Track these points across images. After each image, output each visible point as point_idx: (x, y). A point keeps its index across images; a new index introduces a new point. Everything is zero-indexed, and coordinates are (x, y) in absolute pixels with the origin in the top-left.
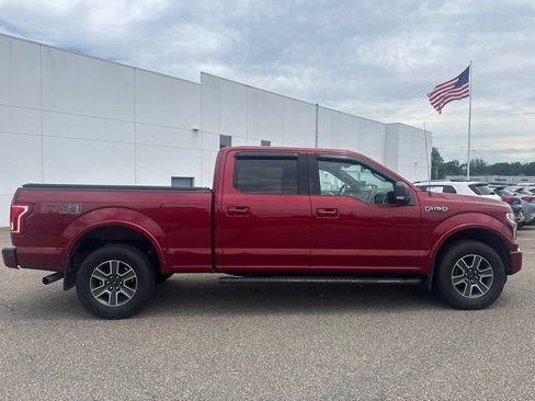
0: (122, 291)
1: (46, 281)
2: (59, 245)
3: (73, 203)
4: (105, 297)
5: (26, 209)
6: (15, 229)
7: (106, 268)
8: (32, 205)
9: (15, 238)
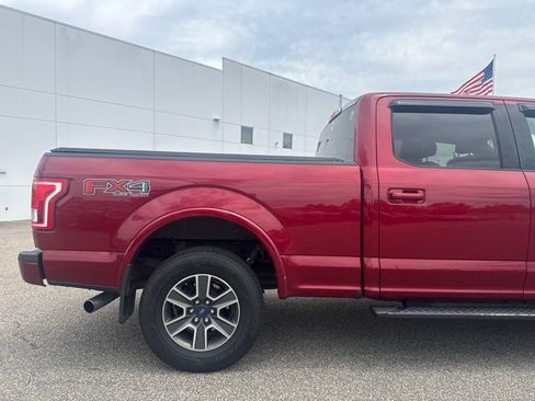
0: (214, 325)
1: (89, 307)
2: (112, 248)
3: (136, 178)
4: (187, 335)
5: (58, 187)
6: (41, 220)
7: (189, 288)
8: (68, 182)
9: (40, 236)
